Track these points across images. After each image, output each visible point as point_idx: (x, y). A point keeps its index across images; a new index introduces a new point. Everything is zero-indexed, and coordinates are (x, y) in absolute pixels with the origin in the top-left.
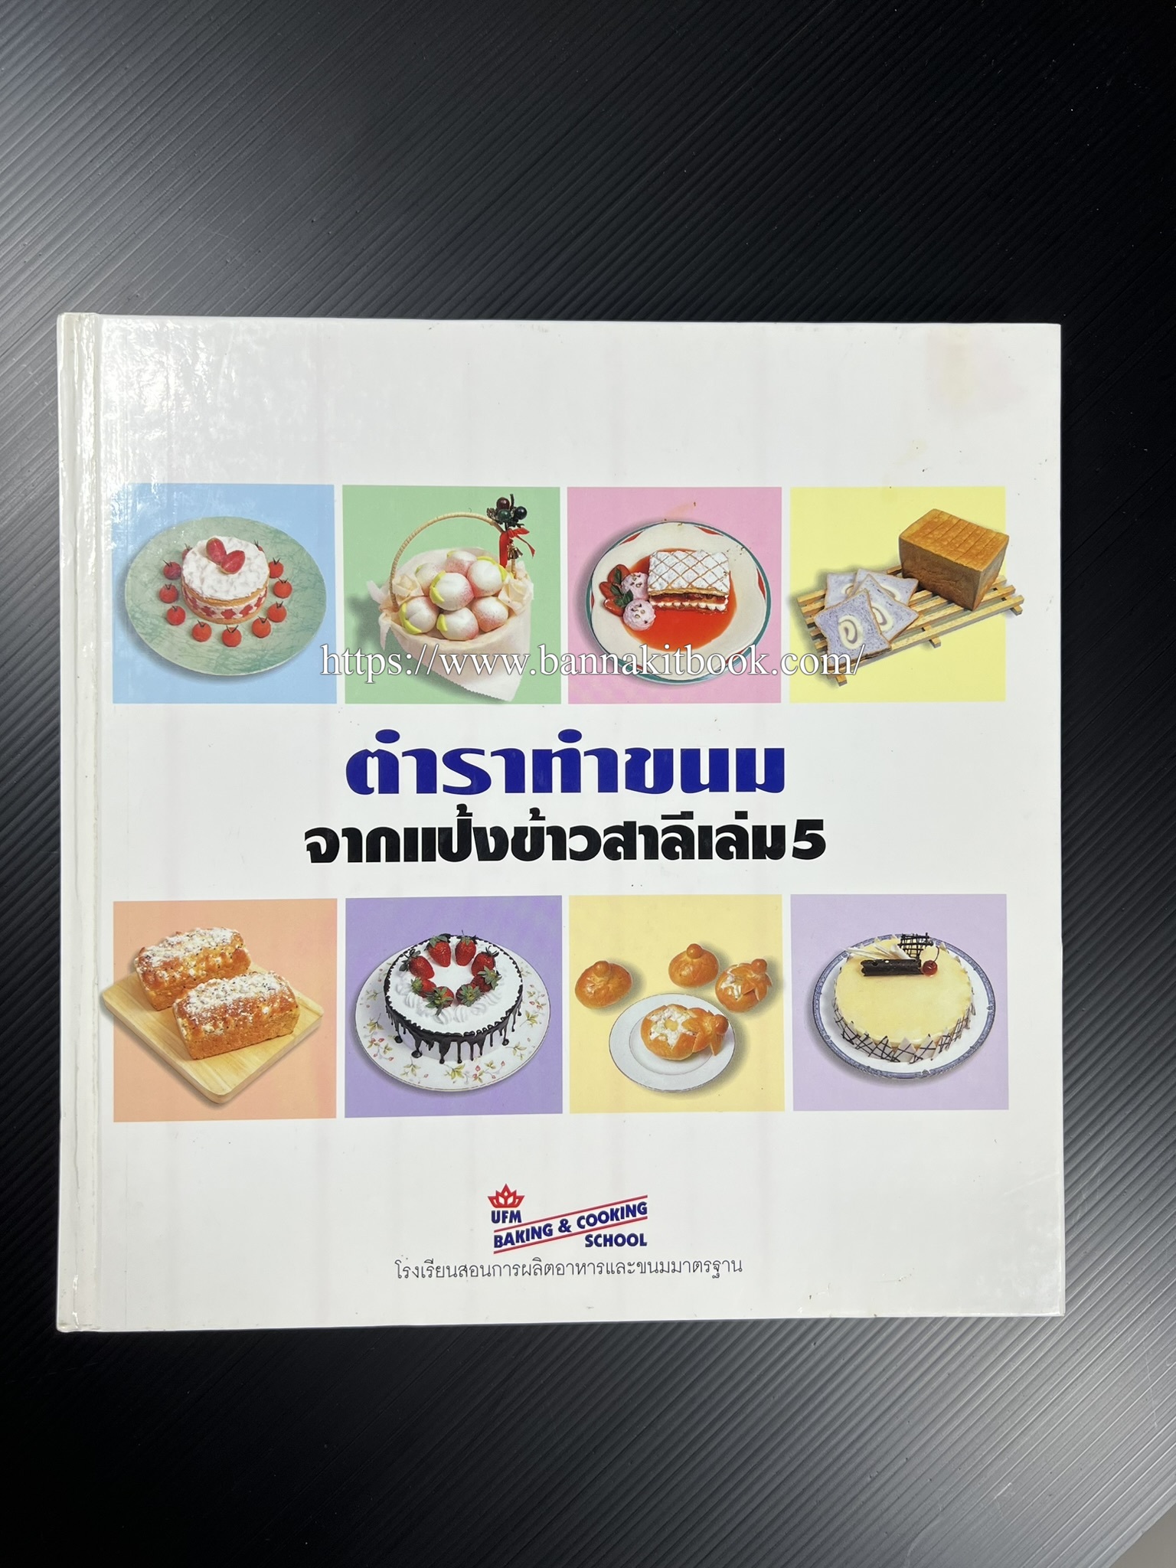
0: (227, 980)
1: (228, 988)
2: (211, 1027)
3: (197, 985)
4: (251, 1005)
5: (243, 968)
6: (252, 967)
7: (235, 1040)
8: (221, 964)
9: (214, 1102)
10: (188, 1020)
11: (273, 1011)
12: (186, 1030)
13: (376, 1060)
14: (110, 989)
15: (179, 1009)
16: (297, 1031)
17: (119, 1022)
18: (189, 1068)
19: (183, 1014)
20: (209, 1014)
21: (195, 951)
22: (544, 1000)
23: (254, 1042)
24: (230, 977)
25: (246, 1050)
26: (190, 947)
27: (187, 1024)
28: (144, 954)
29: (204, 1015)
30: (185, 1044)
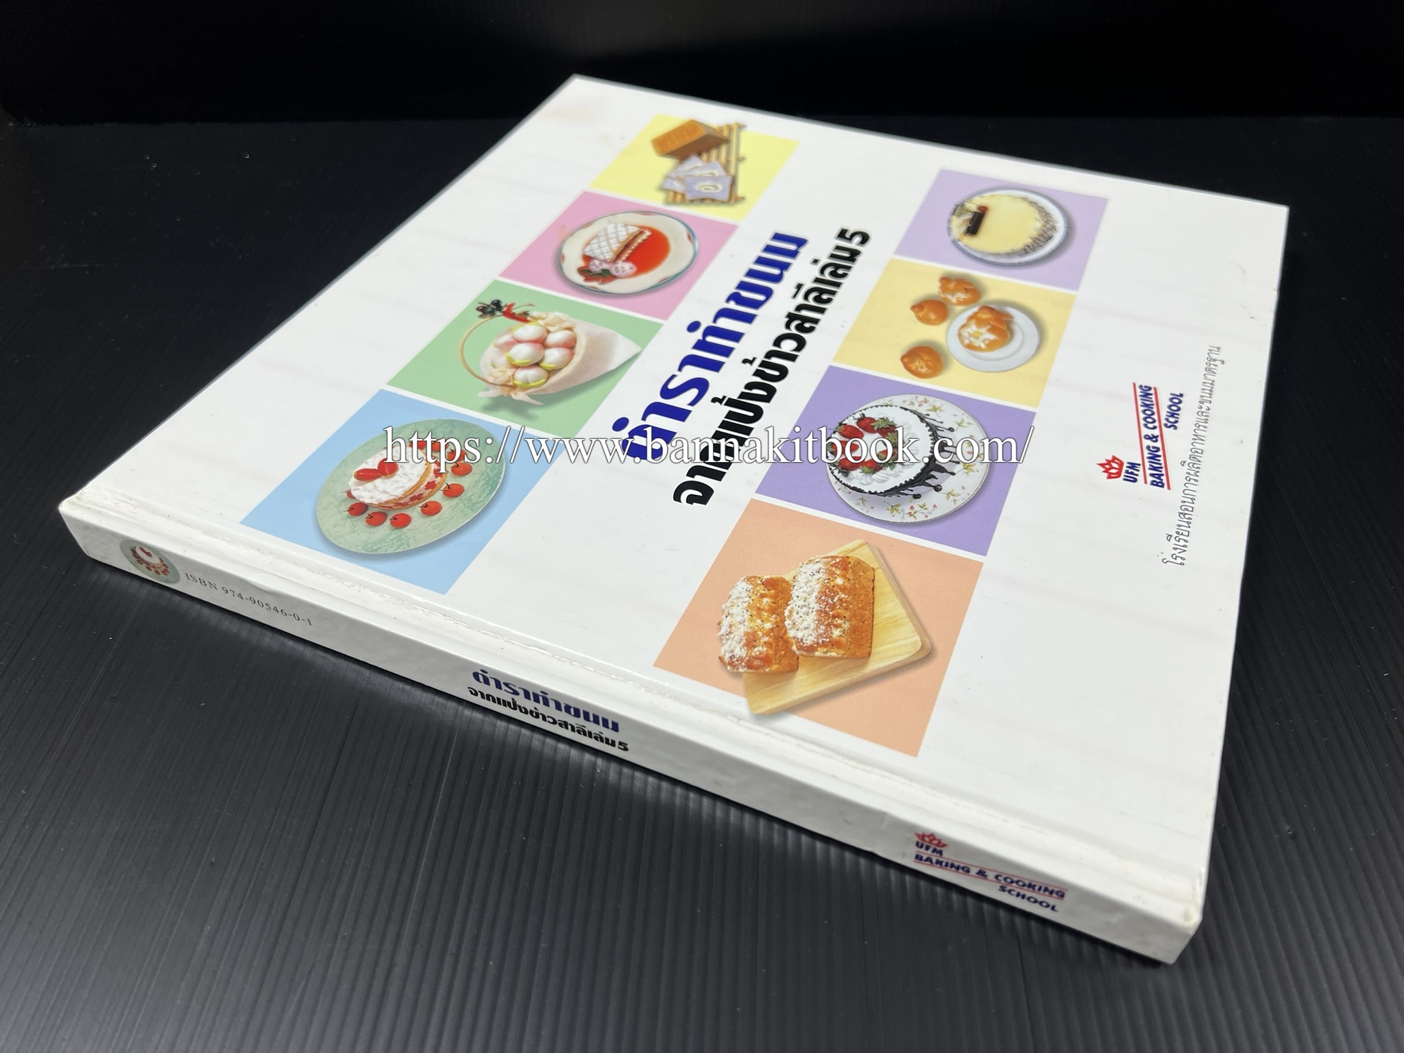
0: (791, 602)
1: (801, 603)
2: (839, 630)
3: (784, 626)
4: (828, 592)
5: (784, 585)
6: (788, 577)
7: (862, 616)
8: (772, 600)
9: (926, 655)
10: (821, 646)
11: (844, 577)
12: (832, 652)
13: (930, 517)
14: (750, 704)
15: (804, 650)
16: (874, 565)
17: (793, 708)
18: (874, 665)
19: (811, 649)
20: (823, 628)
21: (747, 616)
22: (921, 398)
23: (871, 601)
24: (790, 598)
25: (877, 610)
26: (739, 619)
27: (825, 650)
28: (727, 659)
29: (820, 631)
30: (847, 658)
